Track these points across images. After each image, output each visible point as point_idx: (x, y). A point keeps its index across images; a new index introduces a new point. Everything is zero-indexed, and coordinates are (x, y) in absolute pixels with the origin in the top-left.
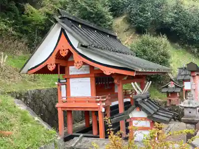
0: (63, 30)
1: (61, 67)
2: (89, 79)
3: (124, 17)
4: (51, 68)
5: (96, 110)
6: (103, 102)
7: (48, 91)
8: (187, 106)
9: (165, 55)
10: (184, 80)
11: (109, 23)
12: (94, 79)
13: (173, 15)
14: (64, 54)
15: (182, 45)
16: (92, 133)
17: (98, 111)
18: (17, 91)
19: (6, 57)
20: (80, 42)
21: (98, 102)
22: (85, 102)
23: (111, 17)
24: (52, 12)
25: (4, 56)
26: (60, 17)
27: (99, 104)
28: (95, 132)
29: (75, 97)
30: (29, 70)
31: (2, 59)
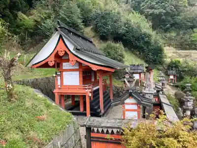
0: (61, 37)
1: (57, 63)
2: (78, 73)
3: (91, 27)
4: (51, 64)
5: (85, 94)
6: (89, 89)
7: (42, 79)
8: (148, 92)
9: (122, 56)
10: (133, 73)
11: (82, 31)
12: (82, 72)
13: (125, 28)
14: (61, 54)
15: (130, 49)
16: (79, 110)
17: (85, 96)
18: (21, 80)
19: (9, 53)
20: (75, 46)
21: (86, 89)
22: (76, 89)
23: (83, 27)
24: (39, 20)
25: (7, 53)
26: (59, 26)
27: (87, 91)
28: (82, 110)
29: (68, 86)
30: (33, 65)
31: (5, 55)
